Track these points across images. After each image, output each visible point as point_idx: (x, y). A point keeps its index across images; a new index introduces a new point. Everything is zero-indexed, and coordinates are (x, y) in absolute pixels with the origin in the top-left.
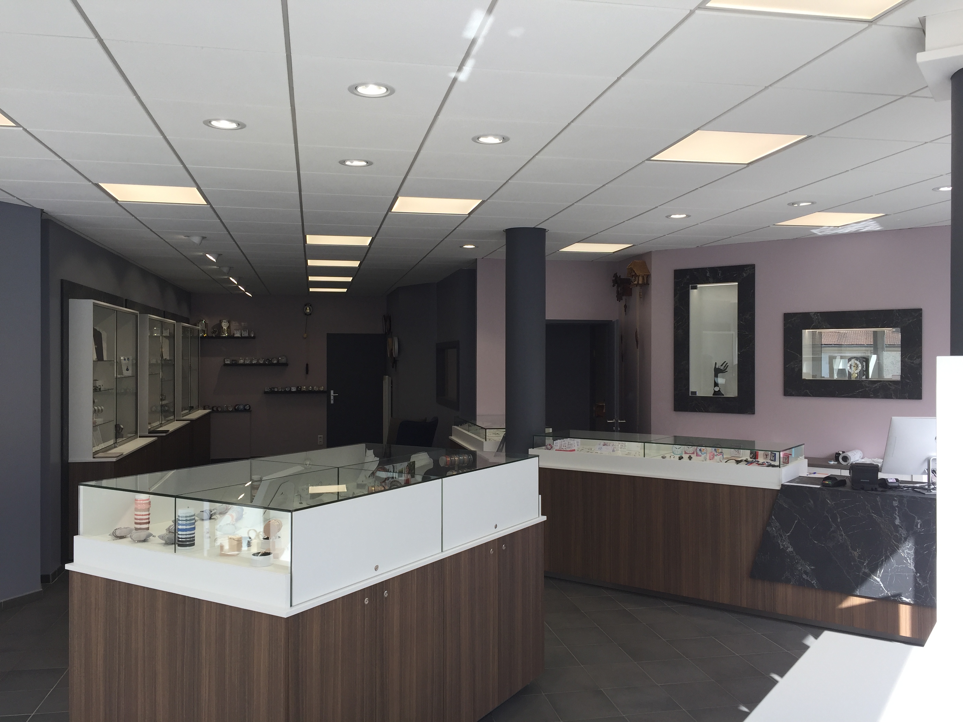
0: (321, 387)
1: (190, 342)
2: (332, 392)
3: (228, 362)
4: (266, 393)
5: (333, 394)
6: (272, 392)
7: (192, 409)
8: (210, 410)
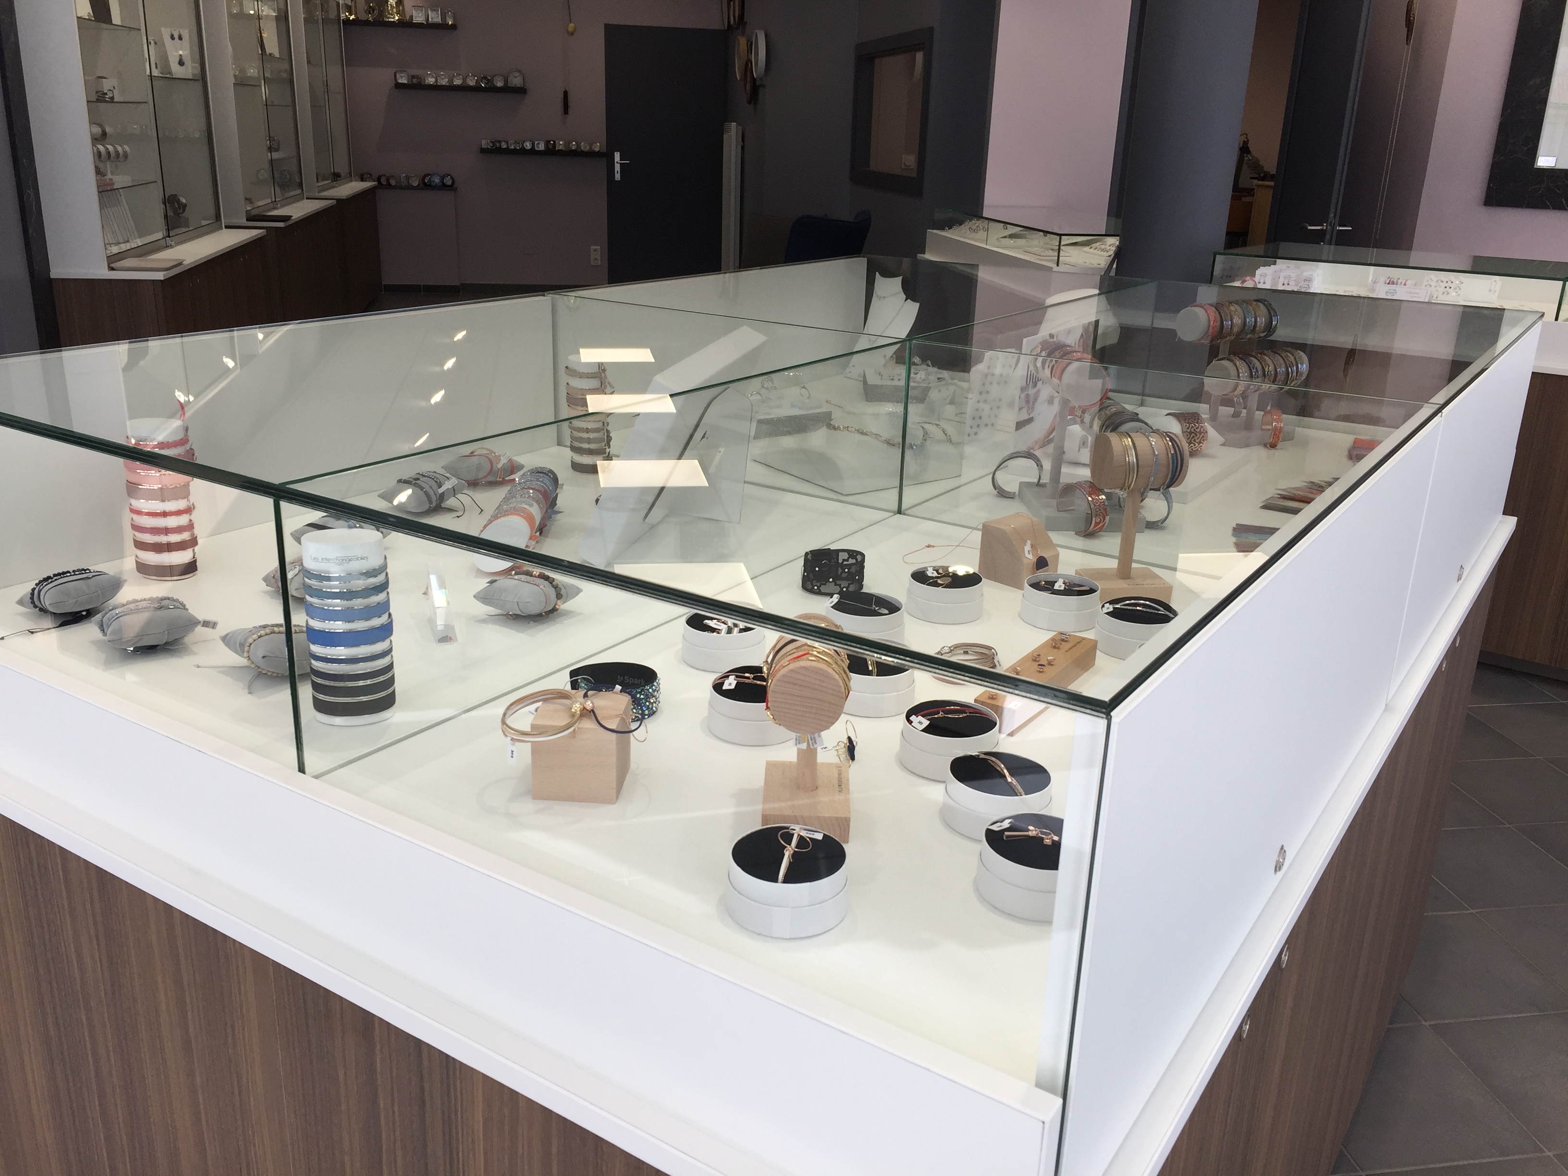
0: (596, 143)
1: (321, 31)
2: (617, 156)
3: (403, 80)
4: (483, 151)
5: (619, 159)
6: (495, 151)
7: (338, 179)
8: (375, 183)
